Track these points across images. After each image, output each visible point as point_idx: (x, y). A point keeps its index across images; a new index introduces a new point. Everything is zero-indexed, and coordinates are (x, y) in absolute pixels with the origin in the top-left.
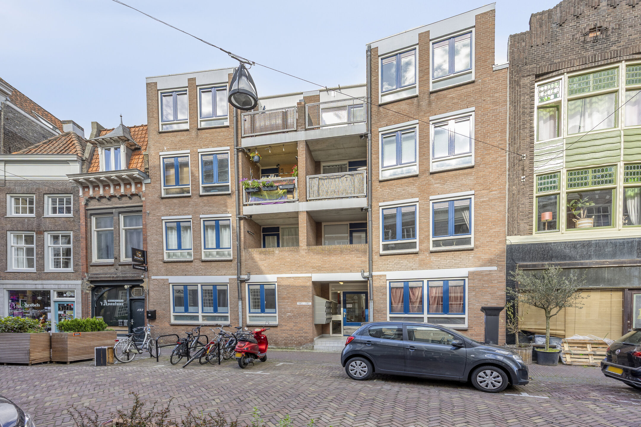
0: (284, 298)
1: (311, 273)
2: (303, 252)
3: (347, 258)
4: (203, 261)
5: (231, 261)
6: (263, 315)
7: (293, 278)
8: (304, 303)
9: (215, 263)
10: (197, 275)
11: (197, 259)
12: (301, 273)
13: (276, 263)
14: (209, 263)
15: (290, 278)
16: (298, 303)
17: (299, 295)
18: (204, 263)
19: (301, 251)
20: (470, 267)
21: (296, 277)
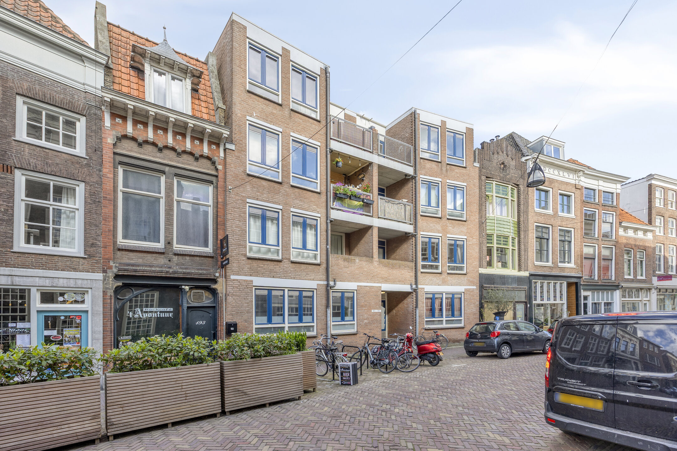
0: (362, 306)
1: (381, 283)
2: (376, 264)
3: (403, 272)
4: (293, 262)
5: (319, 265)
6: (343, 323)
7: (369, 287)
8: (376, 311)
9: (305, 265)
10: (286, 277)
11: (286, 259)
12: (374, 283)
13: (357, 272)
14: (299, 265)
15: (367, 286)
16: (372, 311)
17: (373, 303)
18: (293, 264)
19: (375, 263)
20: (465, 285)
21: (371, 286)
